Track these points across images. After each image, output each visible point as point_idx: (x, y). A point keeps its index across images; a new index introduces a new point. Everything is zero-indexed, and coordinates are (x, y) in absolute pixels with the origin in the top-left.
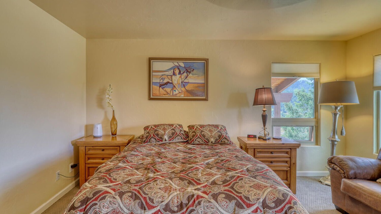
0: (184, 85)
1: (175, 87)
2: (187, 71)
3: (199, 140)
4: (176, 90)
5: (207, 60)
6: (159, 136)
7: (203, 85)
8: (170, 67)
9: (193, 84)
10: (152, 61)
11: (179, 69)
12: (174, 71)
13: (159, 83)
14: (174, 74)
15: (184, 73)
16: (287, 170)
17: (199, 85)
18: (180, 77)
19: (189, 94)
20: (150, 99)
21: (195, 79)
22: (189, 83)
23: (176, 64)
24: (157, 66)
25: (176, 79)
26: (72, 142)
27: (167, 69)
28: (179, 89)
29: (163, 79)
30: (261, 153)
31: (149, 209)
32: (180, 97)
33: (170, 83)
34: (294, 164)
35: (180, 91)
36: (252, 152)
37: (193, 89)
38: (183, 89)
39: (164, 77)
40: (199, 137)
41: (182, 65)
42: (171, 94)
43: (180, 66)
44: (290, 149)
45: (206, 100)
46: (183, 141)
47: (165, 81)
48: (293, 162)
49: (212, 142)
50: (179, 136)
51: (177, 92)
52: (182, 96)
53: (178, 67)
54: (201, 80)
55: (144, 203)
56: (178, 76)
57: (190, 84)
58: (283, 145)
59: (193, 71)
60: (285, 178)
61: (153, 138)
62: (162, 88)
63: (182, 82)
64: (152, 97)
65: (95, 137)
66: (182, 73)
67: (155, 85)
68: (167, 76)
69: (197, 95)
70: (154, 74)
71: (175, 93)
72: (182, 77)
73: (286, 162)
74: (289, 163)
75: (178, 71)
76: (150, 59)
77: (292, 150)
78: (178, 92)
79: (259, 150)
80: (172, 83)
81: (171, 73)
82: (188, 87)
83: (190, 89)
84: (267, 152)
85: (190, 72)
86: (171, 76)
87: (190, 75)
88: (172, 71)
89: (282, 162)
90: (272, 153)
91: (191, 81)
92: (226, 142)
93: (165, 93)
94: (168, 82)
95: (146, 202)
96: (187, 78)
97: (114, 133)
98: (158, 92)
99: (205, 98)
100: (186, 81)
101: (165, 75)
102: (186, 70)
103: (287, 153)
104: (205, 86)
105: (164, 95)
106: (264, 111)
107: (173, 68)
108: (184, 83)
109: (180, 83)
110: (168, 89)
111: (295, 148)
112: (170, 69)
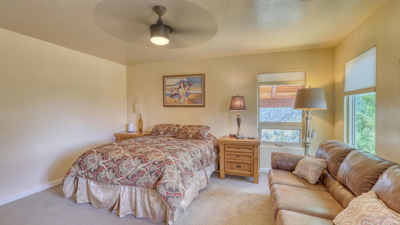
0: (187, 95)
1: (181, 96)
2: (189, 85)
3: (182, 135)
4: (182, 99)
5: (203, 75)
6: (158, 132)
7: (200, 95)
8: (177, 82)
9: (193, 94)
10: (165, 78)
11: (183, 83)
12: (180, 85)
13: (170, 94)
14: (180, 87)
15: (187, 86)
16: (251, 163)
17: (198, 95)
18: (184, 89)
19: (191, 102)
20: (165, 106)
21: (195, 90)
22: (190, 93)
23: (181, 79)
24: (169, 82)
25: (182, 91)
26: (114, 134)
27: (176, 83)
28: (184, 98)
29: (173, 91)
30: (229, 148)
31: (105, 160)
32: (184, 105)
33: (178, 94)
34: (256, 158)
35: (185, 100)
36: (222, 147)
37: (193, 98)
38: (187, 98)
39: (173, 89)
40: (182, 134)
41: (186, 80)
42: (178, 102)
43: (184, 81)
44: (253, 146)
45: (203, 106)
46: (173, 135)
47: (174, 93)
48: (255, 157)
49: (190, 137)
50: (171, 132)
51: (182, 101)
52: (186, 104)
53: (183, 82)
54: (199, 91)
55: (105, 157)
56: (183, 88)
57: (192, 94)
58: (245, 143)
59: (193, 84)
60: (250, 170)
61: (154, 133)
62: (173, 98)
63: (186, 93)
64: (165, 105)
65: (129, 132)
66: (185, 86)
67: (167, 96)
68: (175, 88)
69: (197, 103)
70: (166, 88)
71: (181, 101)
72: (186, 89)
73: (250, 156)
74: (252, 157)
75: (183, 85)
76: (164, 77)
77: (254, 147)
78: (184, 100)
79: (228, 146)
80: (179, 94)
81: (178, 86)
82: (191, 97)
83: (192, 98)
84: (235, 148)
85: (191, 85)
86: (178, 88)
87: (192, 87)
88: (179, 85)
89: (247, 156)
90: (238, 148)
91: (192, 92)
92: (200, 137)
93: (174, 102)
94: (176, 94)
95: (106, 157)
96: (190, 90)
97: (141, 130)
98: (170, 101)
99: (202, 105)
100: (189, 92)
101: (174, 88)
102: (189, 83)
103: (250, 149)
104: (202, 96)
105: (173, 103)
106: (238, 115)
107: (179, 83)
108: (187, 94)
109: (185, 94)
110: (176, 99)
111: (257, 146)
112: (177, 84)
